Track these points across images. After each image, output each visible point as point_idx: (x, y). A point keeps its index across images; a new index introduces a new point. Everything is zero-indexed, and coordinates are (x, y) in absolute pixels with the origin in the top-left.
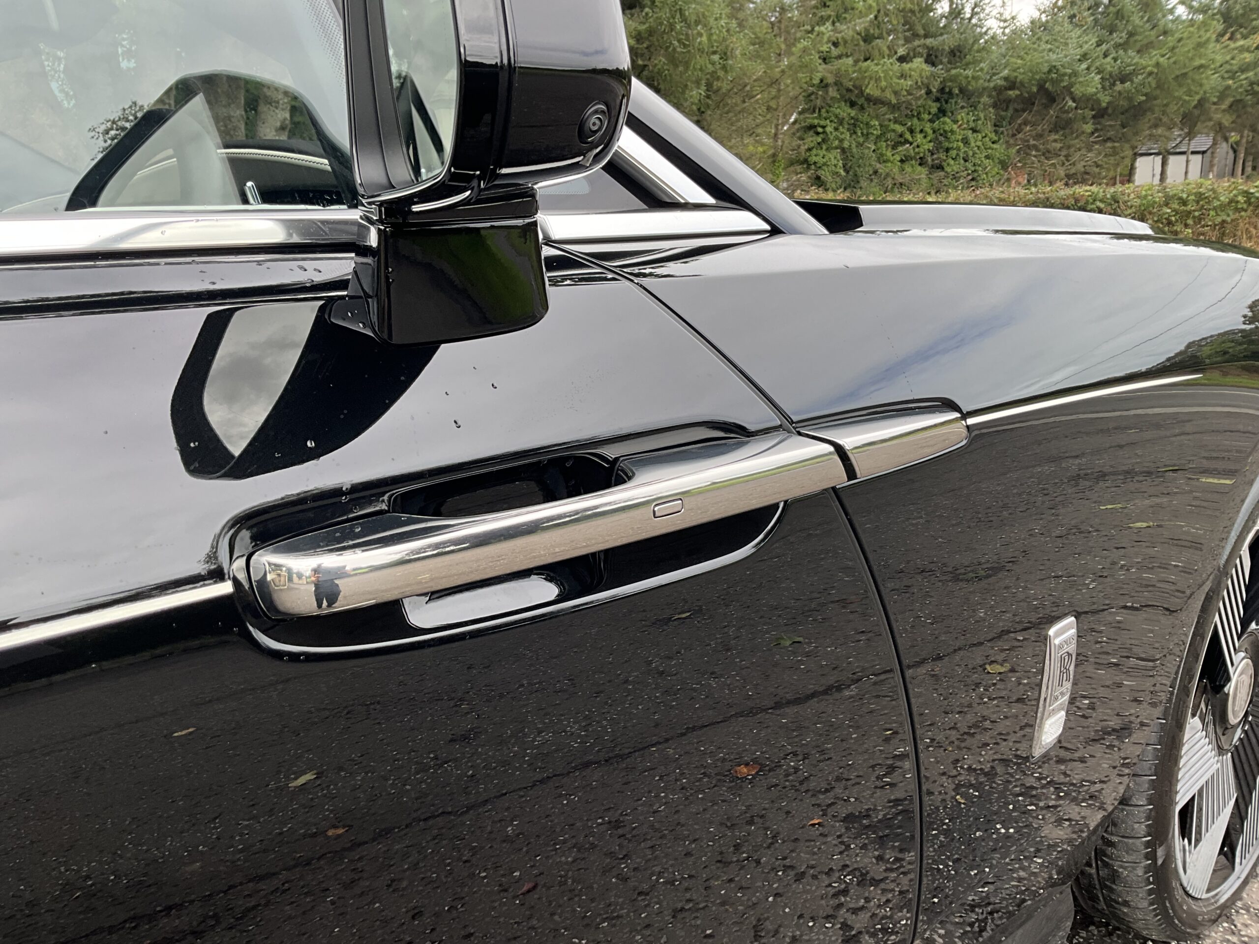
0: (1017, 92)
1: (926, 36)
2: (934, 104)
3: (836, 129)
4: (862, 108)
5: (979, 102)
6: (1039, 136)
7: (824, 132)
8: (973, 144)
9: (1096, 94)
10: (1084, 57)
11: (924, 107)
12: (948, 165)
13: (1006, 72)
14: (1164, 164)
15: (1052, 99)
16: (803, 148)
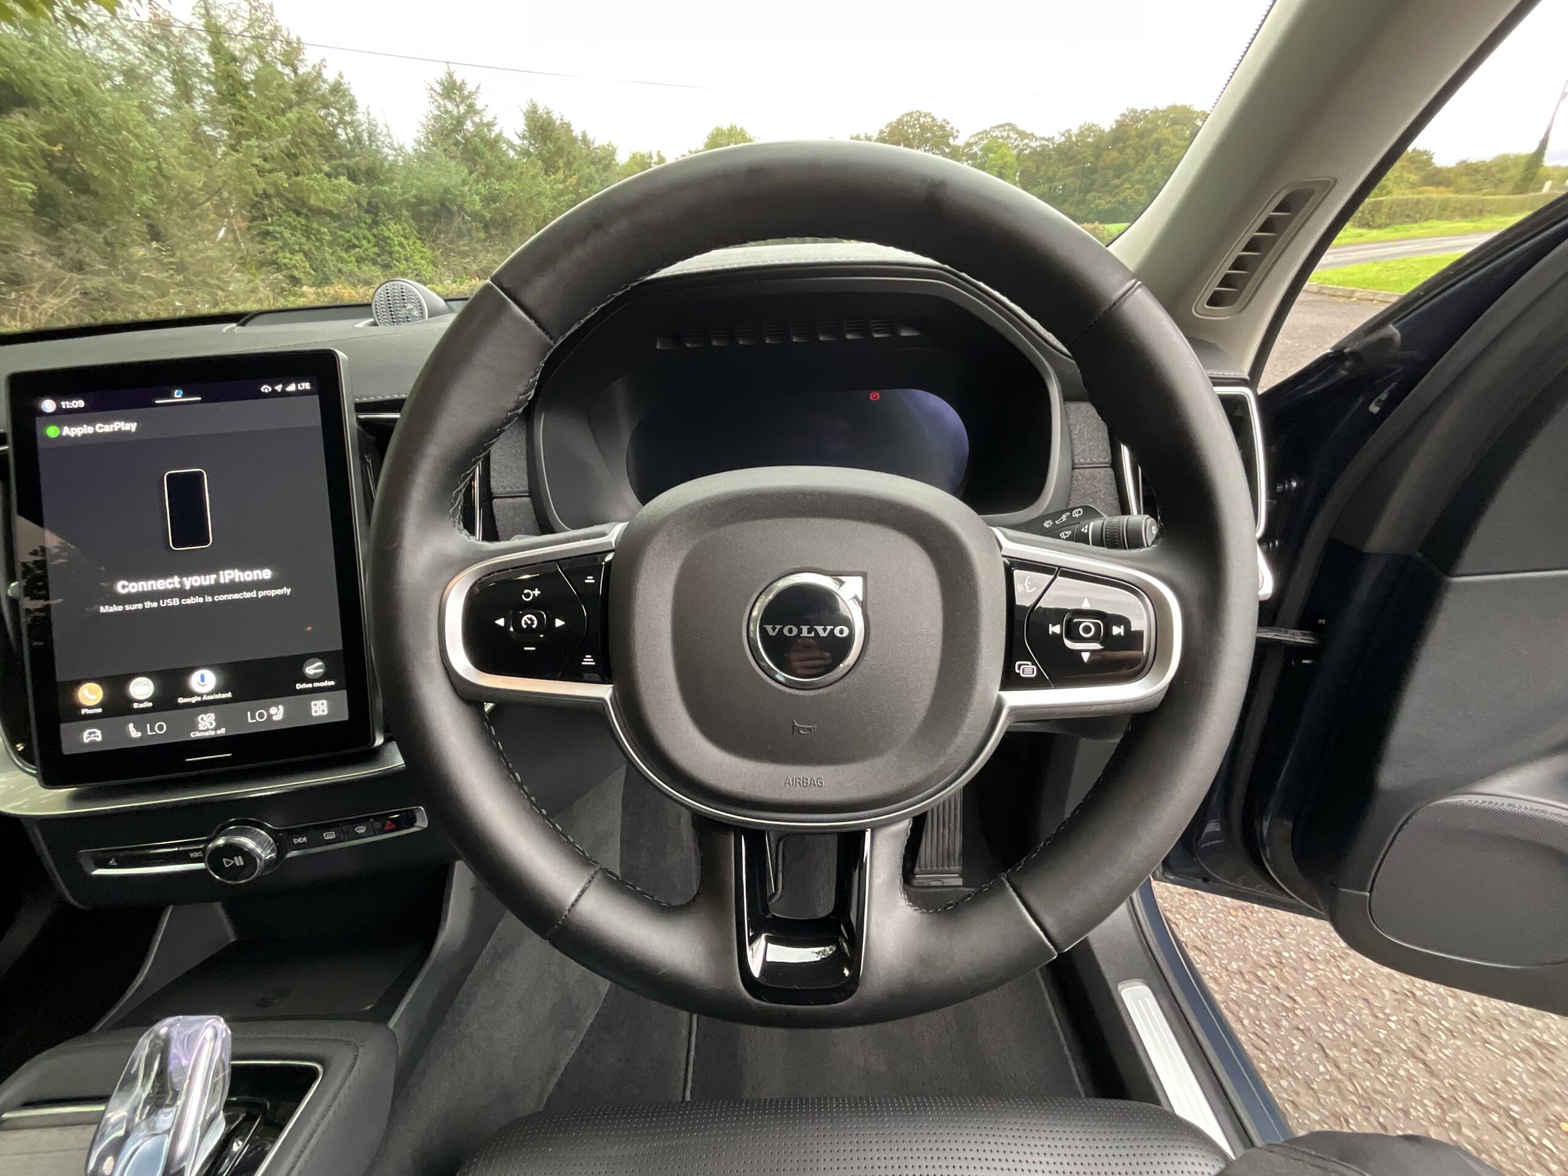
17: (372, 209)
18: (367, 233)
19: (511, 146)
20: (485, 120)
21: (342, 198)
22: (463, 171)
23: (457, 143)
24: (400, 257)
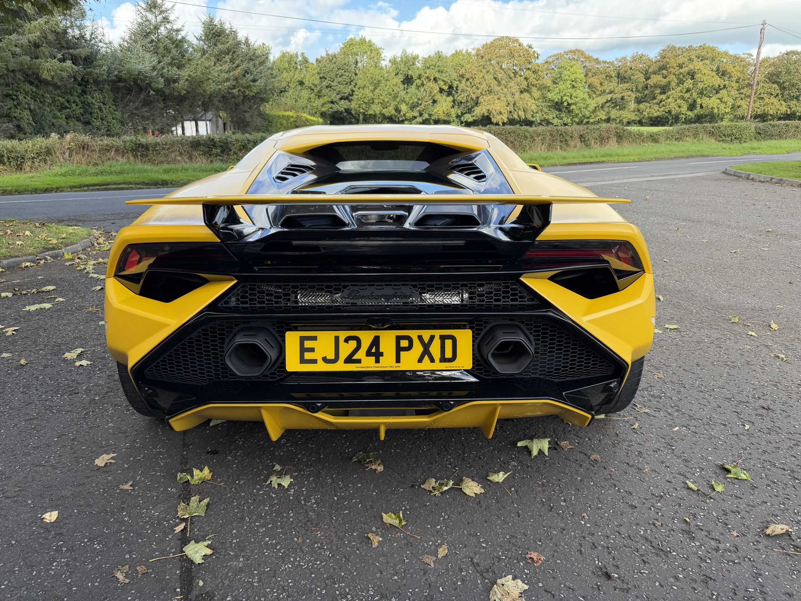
0: (123, 84)
1: (68, 48)
2: (79, 87)
3: (25, 98)
4: (37, 87)
5: (104, 88)
6: (137, 108)
7: (18, 99)
8: (104, 111)
9: (162, 88)
10: (154, 68)
11: (73, 88)
12: (93, 122)
13: (116, 73)
14: (197, 125)
15: (141, 89)
16: (6, 108)
17: (84, 83)
18: (77, 100)
19: (191, 45)
20: (175, 27)
21: (64, 74)
22: (154, 61)
23: (152, 41)
24: (97, 116)
